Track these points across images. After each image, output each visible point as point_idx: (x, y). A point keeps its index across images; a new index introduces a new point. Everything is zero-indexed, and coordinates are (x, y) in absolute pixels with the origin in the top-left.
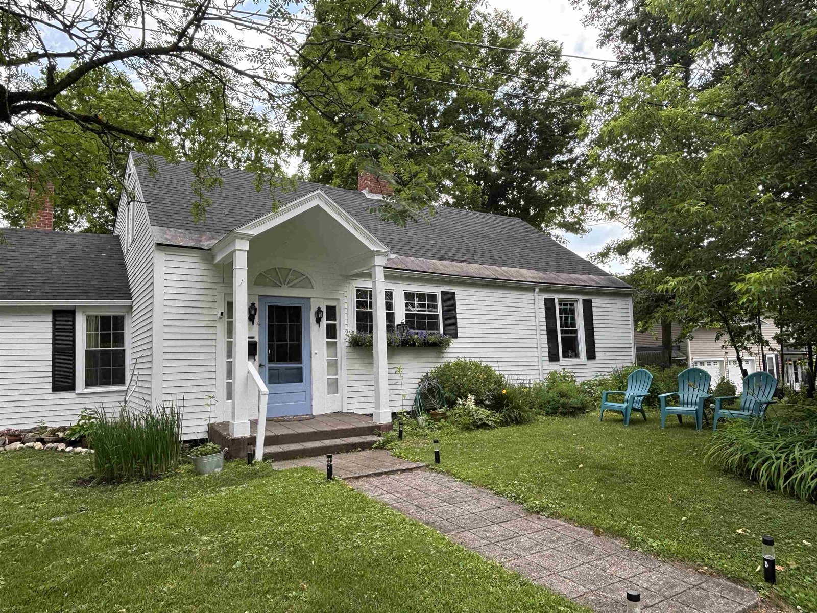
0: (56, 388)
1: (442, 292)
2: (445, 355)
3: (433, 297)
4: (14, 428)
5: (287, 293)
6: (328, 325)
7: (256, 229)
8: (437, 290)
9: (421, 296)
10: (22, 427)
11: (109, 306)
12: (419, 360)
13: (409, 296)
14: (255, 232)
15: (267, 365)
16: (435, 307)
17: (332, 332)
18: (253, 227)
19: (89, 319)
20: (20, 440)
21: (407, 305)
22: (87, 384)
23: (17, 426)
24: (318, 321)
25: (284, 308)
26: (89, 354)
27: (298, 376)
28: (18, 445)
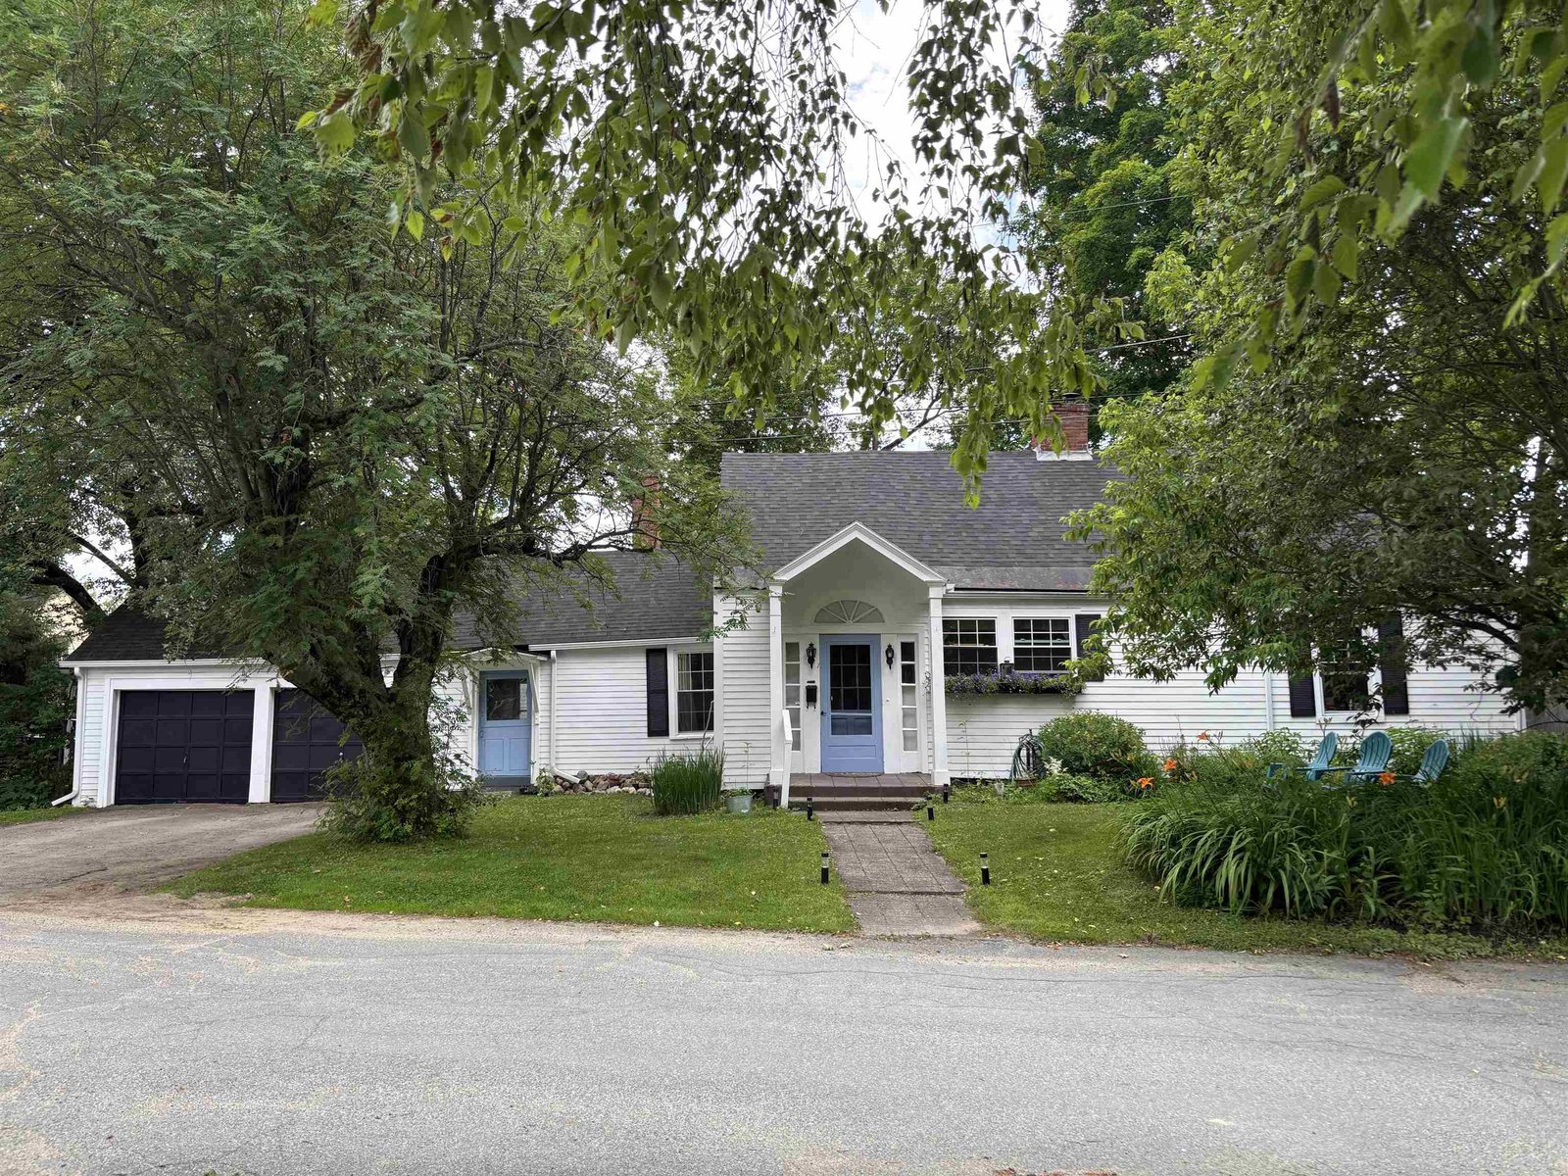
0: (651, 733)
1: (1078, 617)
2: (1078, 705)
3: (1062, 624)
4: (617, 773)
5: (851, 630)
6: (903, 667)
7: (787, 574)
8: (1069, 614)
9: (1040, 624)
10: (624, 773)
11: (692, 643)
12: (1031, 712)
13: (1020, 625)
14: (786, 577)
15: (830, 714)
16: (1066, 637)
17: (909, 674)
18: (786, 572)
19: (680, 657)
20: (619, 785)
21: (1017, 637)
22: (681, 729)
23: (618, 771)
24: (890, 661)
25: (853, 647)
26: (680, 695)
27: (866, 727)
28: (617, 789)
